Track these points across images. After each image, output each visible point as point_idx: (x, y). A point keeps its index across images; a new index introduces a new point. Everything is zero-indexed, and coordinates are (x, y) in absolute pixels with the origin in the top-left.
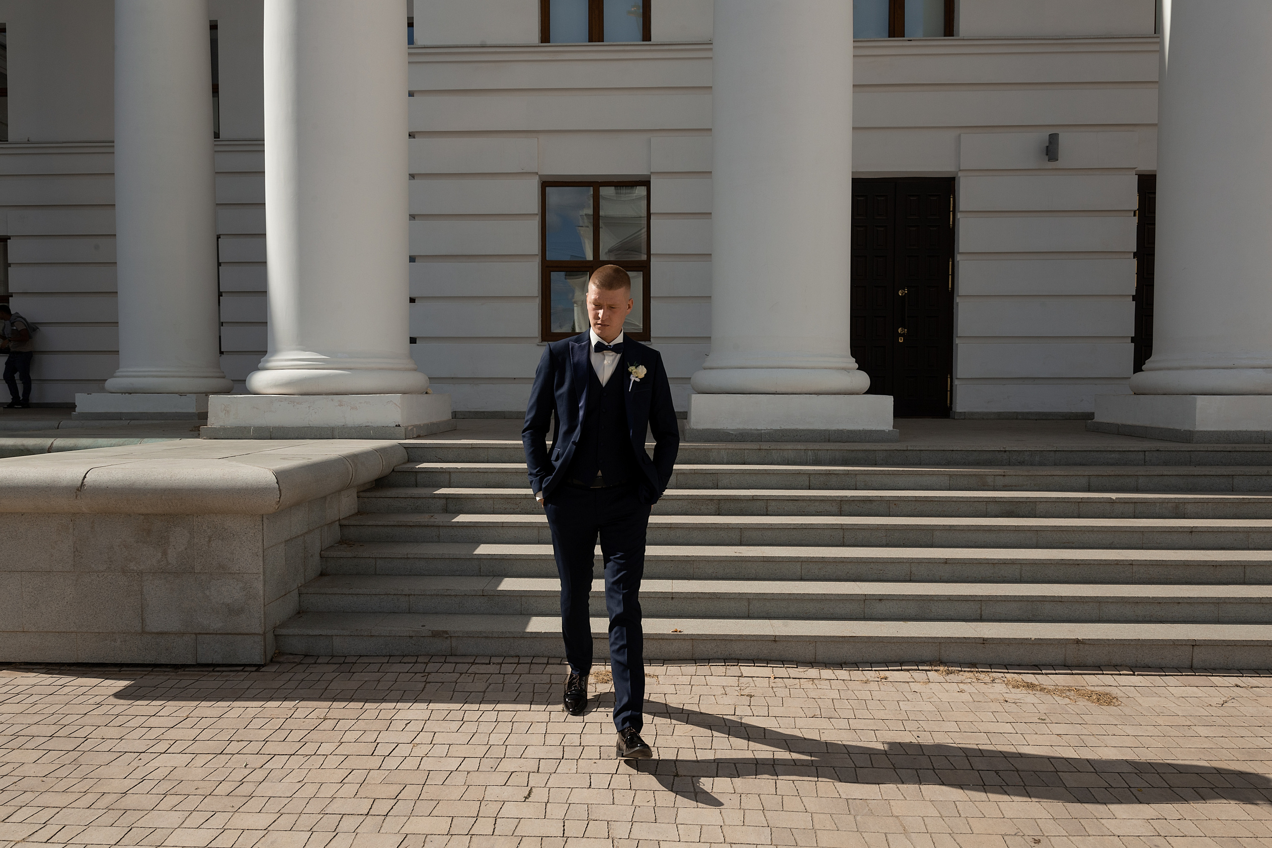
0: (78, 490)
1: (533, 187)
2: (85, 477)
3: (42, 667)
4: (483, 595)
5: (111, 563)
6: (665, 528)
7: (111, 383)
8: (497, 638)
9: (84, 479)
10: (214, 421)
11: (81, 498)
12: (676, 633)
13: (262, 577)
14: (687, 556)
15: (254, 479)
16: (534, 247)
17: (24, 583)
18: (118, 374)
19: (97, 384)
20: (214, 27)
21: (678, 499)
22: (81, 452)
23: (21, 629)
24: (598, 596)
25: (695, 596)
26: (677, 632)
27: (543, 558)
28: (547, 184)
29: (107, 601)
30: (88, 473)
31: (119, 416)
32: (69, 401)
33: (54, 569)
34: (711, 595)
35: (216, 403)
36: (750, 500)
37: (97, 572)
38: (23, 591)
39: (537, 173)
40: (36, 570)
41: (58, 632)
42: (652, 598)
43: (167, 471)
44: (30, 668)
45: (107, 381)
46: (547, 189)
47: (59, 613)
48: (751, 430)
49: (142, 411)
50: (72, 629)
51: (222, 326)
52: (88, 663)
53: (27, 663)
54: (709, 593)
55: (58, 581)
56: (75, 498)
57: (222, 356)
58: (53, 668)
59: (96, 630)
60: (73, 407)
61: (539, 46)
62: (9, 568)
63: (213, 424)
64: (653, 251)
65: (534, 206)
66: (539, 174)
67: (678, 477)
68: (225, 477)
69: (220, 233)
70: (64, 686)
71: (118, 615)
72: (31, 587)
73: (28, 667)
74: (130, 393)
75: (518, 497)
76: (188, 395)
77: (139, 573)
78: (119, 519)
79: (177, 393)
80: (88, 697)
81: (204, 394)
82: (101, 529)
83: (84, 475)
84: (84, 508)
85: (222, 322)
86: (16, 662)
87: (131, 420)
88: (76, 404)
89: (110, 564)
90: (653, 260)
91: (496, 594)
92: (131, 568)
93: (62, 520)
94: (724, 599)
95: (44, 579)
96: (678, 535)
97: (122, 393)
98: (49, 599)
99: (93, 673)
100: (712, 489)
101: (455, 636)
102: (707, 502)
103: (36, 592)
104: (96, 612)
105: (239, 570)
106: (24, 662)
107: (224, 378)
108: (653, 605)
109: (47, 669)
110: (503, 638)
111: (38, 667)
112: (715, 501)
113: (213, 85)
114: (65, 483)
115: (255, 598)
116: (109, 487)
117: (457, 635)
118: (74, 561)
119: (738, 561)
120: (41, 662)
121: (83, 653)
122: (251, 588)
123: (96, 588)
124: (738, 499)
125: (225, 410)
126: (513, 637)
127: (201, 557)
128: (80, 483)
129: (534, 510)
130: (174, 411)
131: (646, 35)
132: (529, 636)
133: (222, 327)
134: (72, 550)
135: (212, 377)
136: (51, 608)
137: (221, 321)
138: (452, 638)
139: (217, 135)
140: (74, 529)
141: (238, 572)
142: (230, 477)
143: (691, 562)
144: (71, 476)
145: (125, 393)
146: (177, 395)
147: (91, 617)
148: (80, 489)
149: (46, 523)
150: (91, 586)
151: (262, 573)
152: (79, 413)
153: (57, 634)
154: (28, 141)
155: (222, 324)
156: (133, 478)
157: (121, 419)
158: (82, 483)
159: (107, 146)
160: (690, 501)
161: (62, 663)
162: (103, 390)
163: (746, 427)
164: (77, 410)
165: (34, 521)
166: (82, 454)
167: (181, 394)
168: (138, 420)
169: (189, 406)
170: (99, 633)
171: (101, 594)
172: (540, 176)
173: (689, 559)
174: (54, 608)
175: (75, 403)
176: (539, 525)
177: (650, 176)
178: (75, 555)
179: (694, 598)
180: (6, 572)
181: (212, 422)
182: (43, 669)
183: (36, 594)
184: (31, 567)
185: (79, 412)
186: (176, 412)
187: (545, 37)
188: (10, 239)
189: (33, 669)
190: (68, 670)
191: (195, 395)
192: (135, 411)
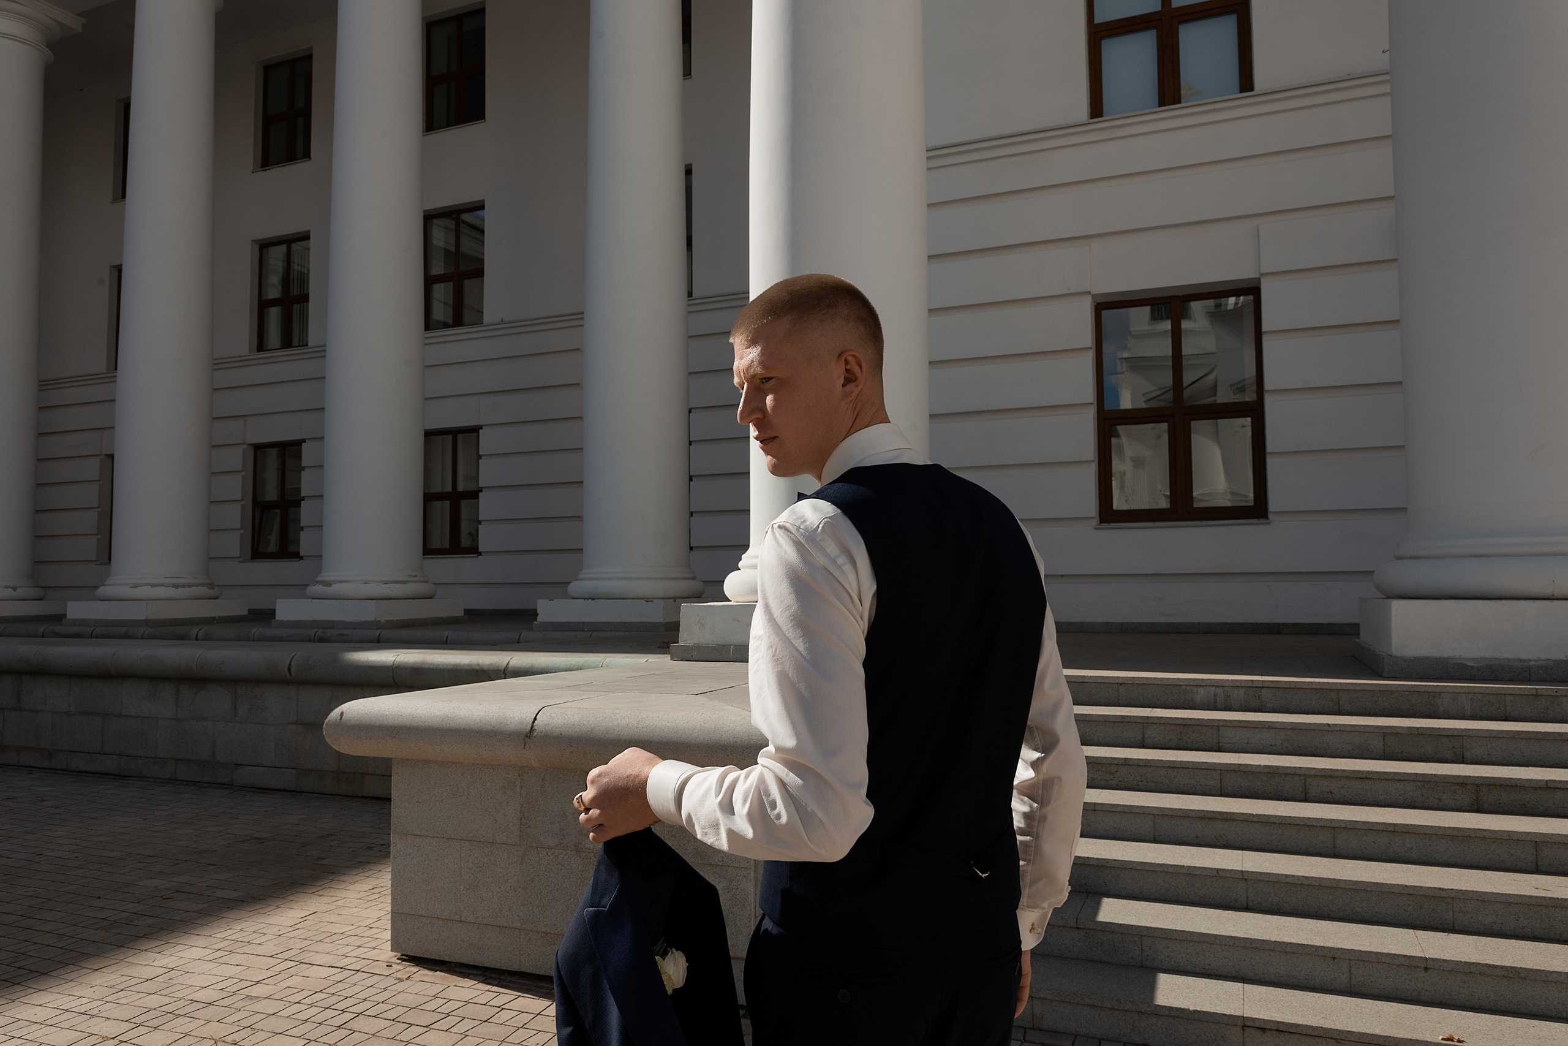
0: (527, 736)
1: (1085, 310)
2: (535, 719)
3: (479, 973)
4: (1077, 928)
5: (563, 837)
6: (1383, 831)
7: (575, 587)
8: (1110, 1009)
9: (534, 722)
10: (687, 637)
11: (530, 748)
12: (1451, 1043)
13: (752, 874)
14: (1440, 889)
15: (744, 730)
16: (1088, 394)
17: (463, 855)
18: (581, 576)
19: (559, 587)
20: (688, 172)
21: (1397, 780)
22: (536, 679)
23: (457, 917)
24: (1280, 949)
25: (1473, 969)
26: (1452, 1040)
27: (1171, 870)
28: (1103, 306)
29: (557, 890)
30: (540, 714)
31: (579, 627)
32: (531, 607)
33: (498, 840)
34: (1507, 971)
35: (689, 611)
36: (1540, 788)
37: (546, 848)
38: (462, 866)
39: (1089, 293)
40: (477, 840)
41: (499, 926)
42: (1385, 965)
43: (632, 713)
44: (465, 973)
45: (571, 584)
46: (1103, 312)
47: (501, 901)
48: (1508, 660)
49: (605, 621)
50: (515, 924)
51: (692, 516)
52: (532, 974)
53: (463, 964)
54: (1502, 967)
55: (501, 856)
56: (522, 747)
57: (692, 552)
58: (492, 975)
59: (543, 930)
60: (533, 614)
61: (1089, 123)
62: (448, 834)
63: (685, 641)
64: (1267, 386)
65: (1087, 338)
66: (1092, 293)
67: (1386, 739)
68: (706, 726)
69: (691, 407)
70: (501, 1008)
71: (569, 911)
72: (471, 862)
73: (464, 971)
74: (593, 599)
75: (1114, 762)
76: (655, 601)
77: (596, 853)
78: (573, 777)
79: (642, 599)
80: (529, 1033)
81: (672, 600)
82: (553, 790)
83: (535, 716)
84: (533, 761)
85: (692, 513)
86: (451, 962)
87: (593, 631)
88: (538, 612)
89: (562, 839)
90: (1269, 400)
91: (1099, 928)
92: (587, 846)
93: (508, 774)
94: (1535, 980)
95: (486, 852)
96: (1408, 845)
97: (585, 599)
98: (491, 879)
99: (537, 990)
100: (1453, 762)
101: (1040, 998)
102: (1453, 788)
103: (476, 869)
104: (544, 903)
105: (722, 861)
106: (460, 963)
107: (694, 579)
108: (1386, 977)
109: (486, 976)
110: (1120, 1010)
111: (475, 972)
112: (1468, 787)
113: (687, 237)
114: (512, 727)
115: (744, 905)
116: (563, 733)
117: (1042, 996)
118: (521, 831)
119: (1547, 907)
120: (478, 964)
121: (527, 959)
122: (737, 889)
123: (544, 870)
124: (1517, 786)
125: (700, 623)
126: (1138, 1012)
127: (674, 838)
128: (529, 727)
129: (1140, 783)
130: (638, 620)
131: (1246, 83)
132: (1167, 1013)
133: (691, 518)
134: (519, 815)
135: (682, 579)
136: (492, 892)
137: (691, 510)
138: (1034, 1000)
139: (690, 294)
140: (521, 787)
141: (720, 863)
142: (712, 726)
143: (1449, 900)
144: (520, 716)
145: (588, 599)
146: (643, 601)
147: (537, 910)
148: (529, 736)
149: (491, 777)
150: (538, 866)
151: (753, 868)
152: (540, 623)
153: (498, 928)
154: (502, 321)
155: (691, 514)
156: (591, 722)
157: (583, 630)
158: (532, 727)
159: (576, 318)
160: (1419, 784)
161: (502, 970)
162: (566, 595)
163: (1498, 655)
164: (539, 619)
165: (478, 774)
166: (536, 682)
167: (648, 600)
168: (600, 631)
169: (655, 615)
170: (547, 933)
171: (550, 879)
172: (1094, 297)
173: (1444, 894)
174: (496, 892)
175: (536, 610)
176: (1154, 812)
177: (1258, 280)
178: (521, 823)
179: (1470, 973)
180: (445, 839)
181: (684, 639)
182: (480, 975)
183: (476, 872)
184: (471, 835)
185: (541, 621)
186: (642, 622)
187: (1096, 109)
188: (482, 429)
189: (469, 975)
190: (509, 982)
191: (662, 601)
192: (598, 620)
